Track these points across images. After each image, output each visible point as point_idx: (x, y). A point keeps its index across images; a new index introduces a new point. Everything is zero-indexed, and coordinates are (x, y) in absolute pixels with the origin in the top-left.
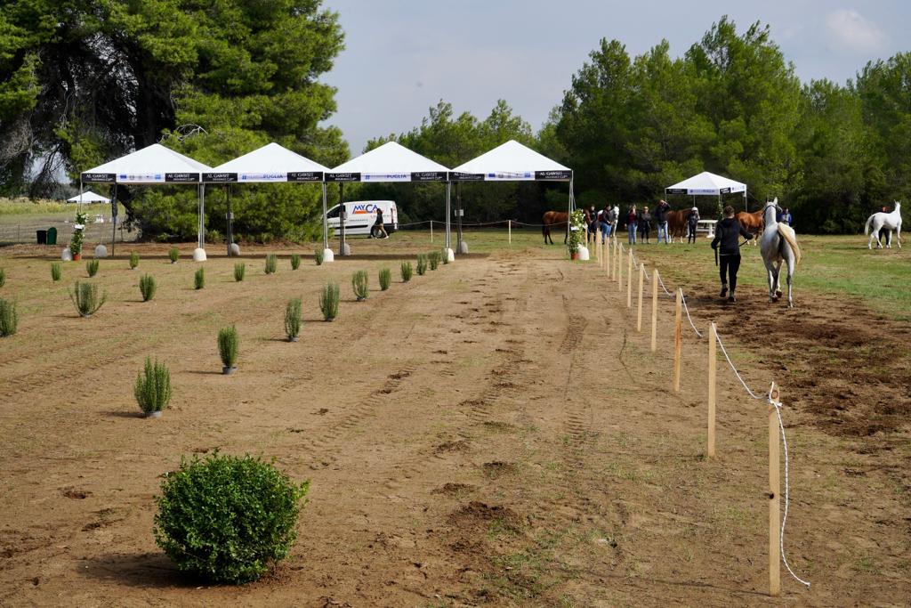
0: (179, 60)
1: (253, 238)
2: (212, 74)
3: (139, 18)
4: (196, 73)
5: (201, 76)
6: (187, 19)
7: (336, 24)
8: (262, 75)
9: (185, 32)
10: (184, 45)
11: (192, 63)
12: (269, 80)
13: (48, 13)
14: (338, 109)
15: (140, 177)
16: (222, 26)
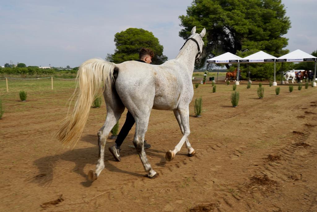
0: (243, 32)
1: (259, 79)
2: (252, 35)
3: (232, 21)
4: (248, 35)
5: (249, 36)
6: (247, 21)
7: (289, 20)
8: (266, 35)
9: (245, 24)
10: (245, 28)
11: (247, 33)
12: (268, 36)
13: (210, 22)
14: (288, 44)
15: (222, 61)
16: (256, 22)
